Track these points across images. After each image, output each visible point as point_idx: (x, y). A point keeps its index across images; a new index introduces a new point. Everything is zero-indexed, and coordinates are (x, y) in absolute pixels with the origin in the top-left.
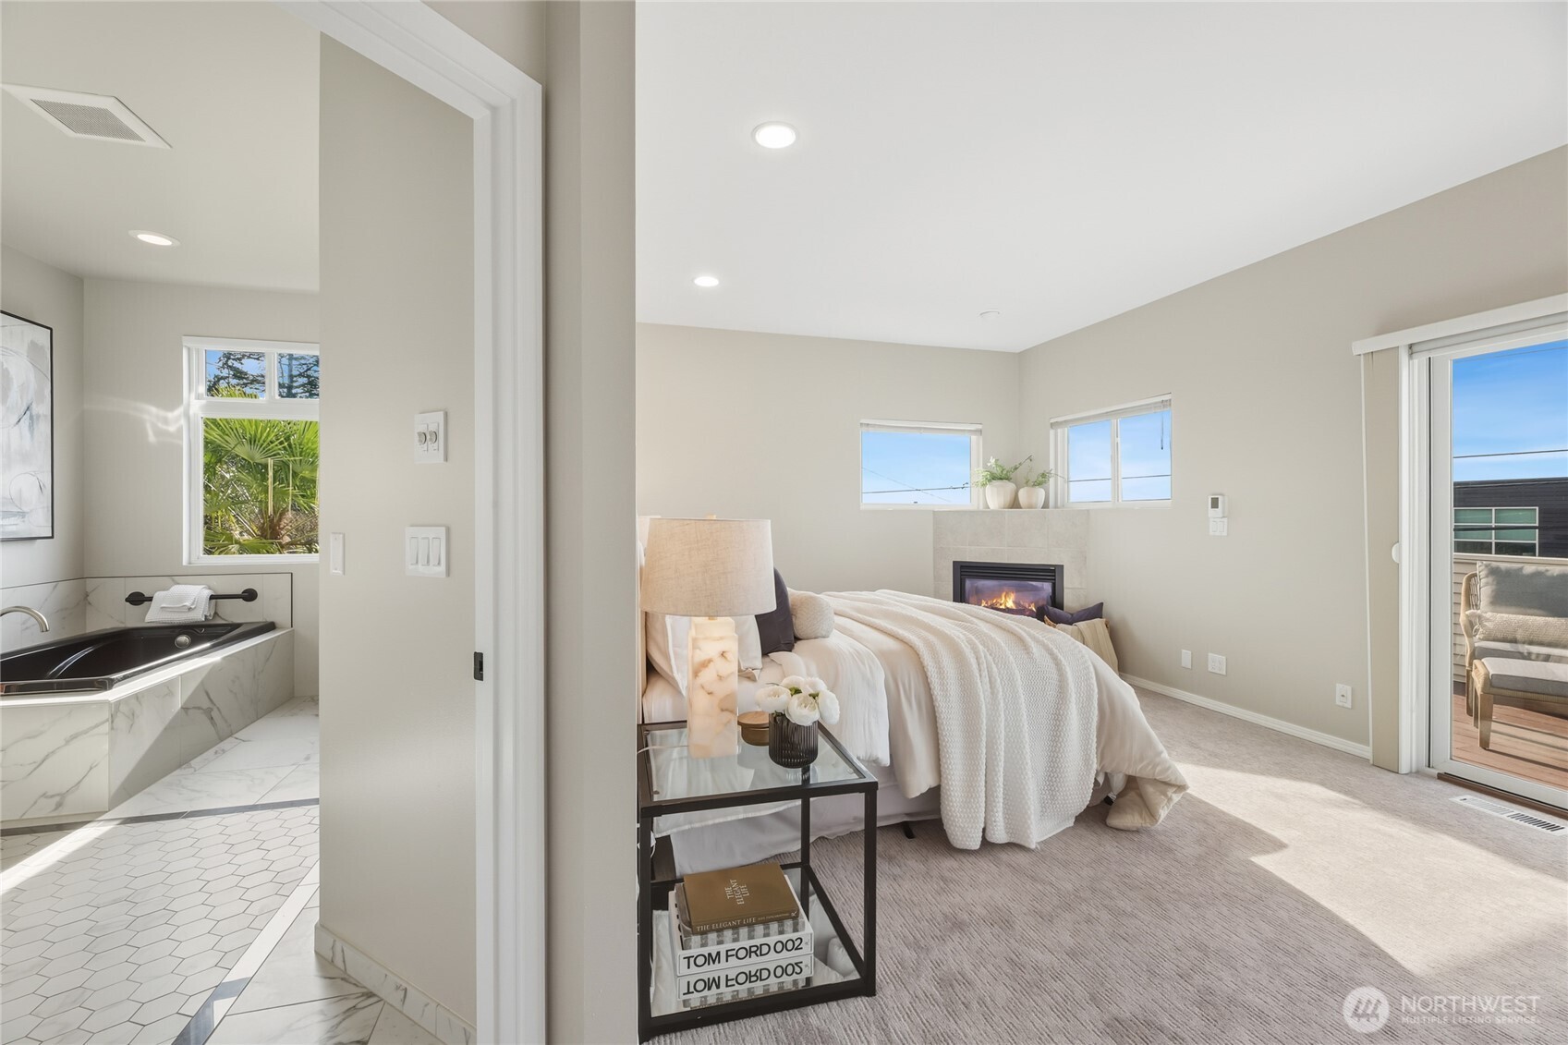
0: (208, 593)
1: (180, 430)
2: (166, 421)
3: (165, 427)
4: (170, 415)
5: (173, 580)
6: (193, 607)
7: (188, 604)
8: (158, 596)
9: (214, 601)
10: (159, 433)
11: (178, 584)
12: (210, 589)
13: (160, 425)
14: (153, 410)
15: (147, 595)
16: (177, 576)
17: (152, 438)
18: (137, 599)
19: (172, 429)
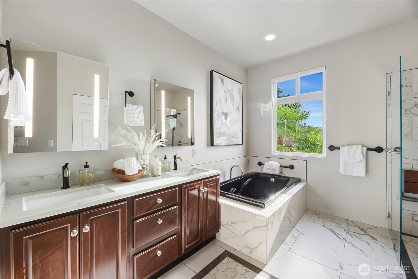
0: (279, 165)
1: (270, 110)
2: (266, 108)
3: (265, 110)
4: (267, 105)
5: (269, 159)
6: (275, 169)
7: (274, 168)
8: (266, 164)
9: (281, 168)
10: (265, 112)
11: (271, 160)
12: (279, 163)
13: (264, 109)
14: (262, 104)
15: (263, 163)
16: (270, 158)
17: (262, 114)
18: (260, 164)
19: (267, 110)
